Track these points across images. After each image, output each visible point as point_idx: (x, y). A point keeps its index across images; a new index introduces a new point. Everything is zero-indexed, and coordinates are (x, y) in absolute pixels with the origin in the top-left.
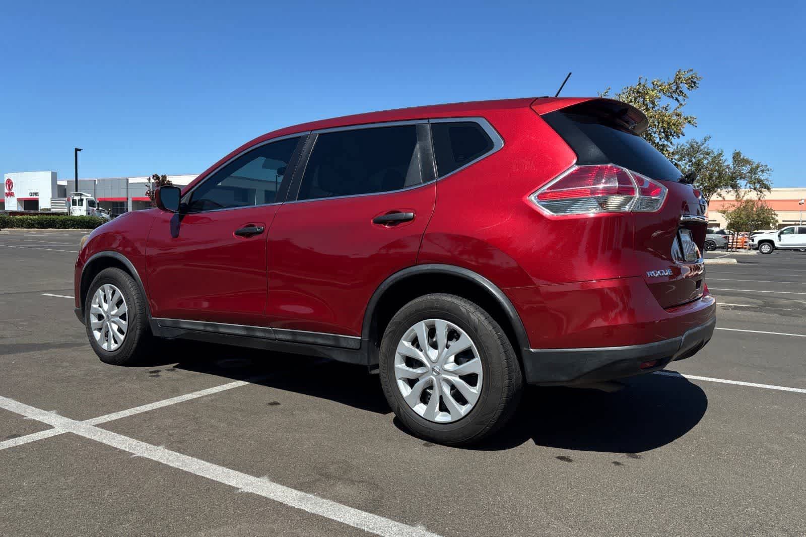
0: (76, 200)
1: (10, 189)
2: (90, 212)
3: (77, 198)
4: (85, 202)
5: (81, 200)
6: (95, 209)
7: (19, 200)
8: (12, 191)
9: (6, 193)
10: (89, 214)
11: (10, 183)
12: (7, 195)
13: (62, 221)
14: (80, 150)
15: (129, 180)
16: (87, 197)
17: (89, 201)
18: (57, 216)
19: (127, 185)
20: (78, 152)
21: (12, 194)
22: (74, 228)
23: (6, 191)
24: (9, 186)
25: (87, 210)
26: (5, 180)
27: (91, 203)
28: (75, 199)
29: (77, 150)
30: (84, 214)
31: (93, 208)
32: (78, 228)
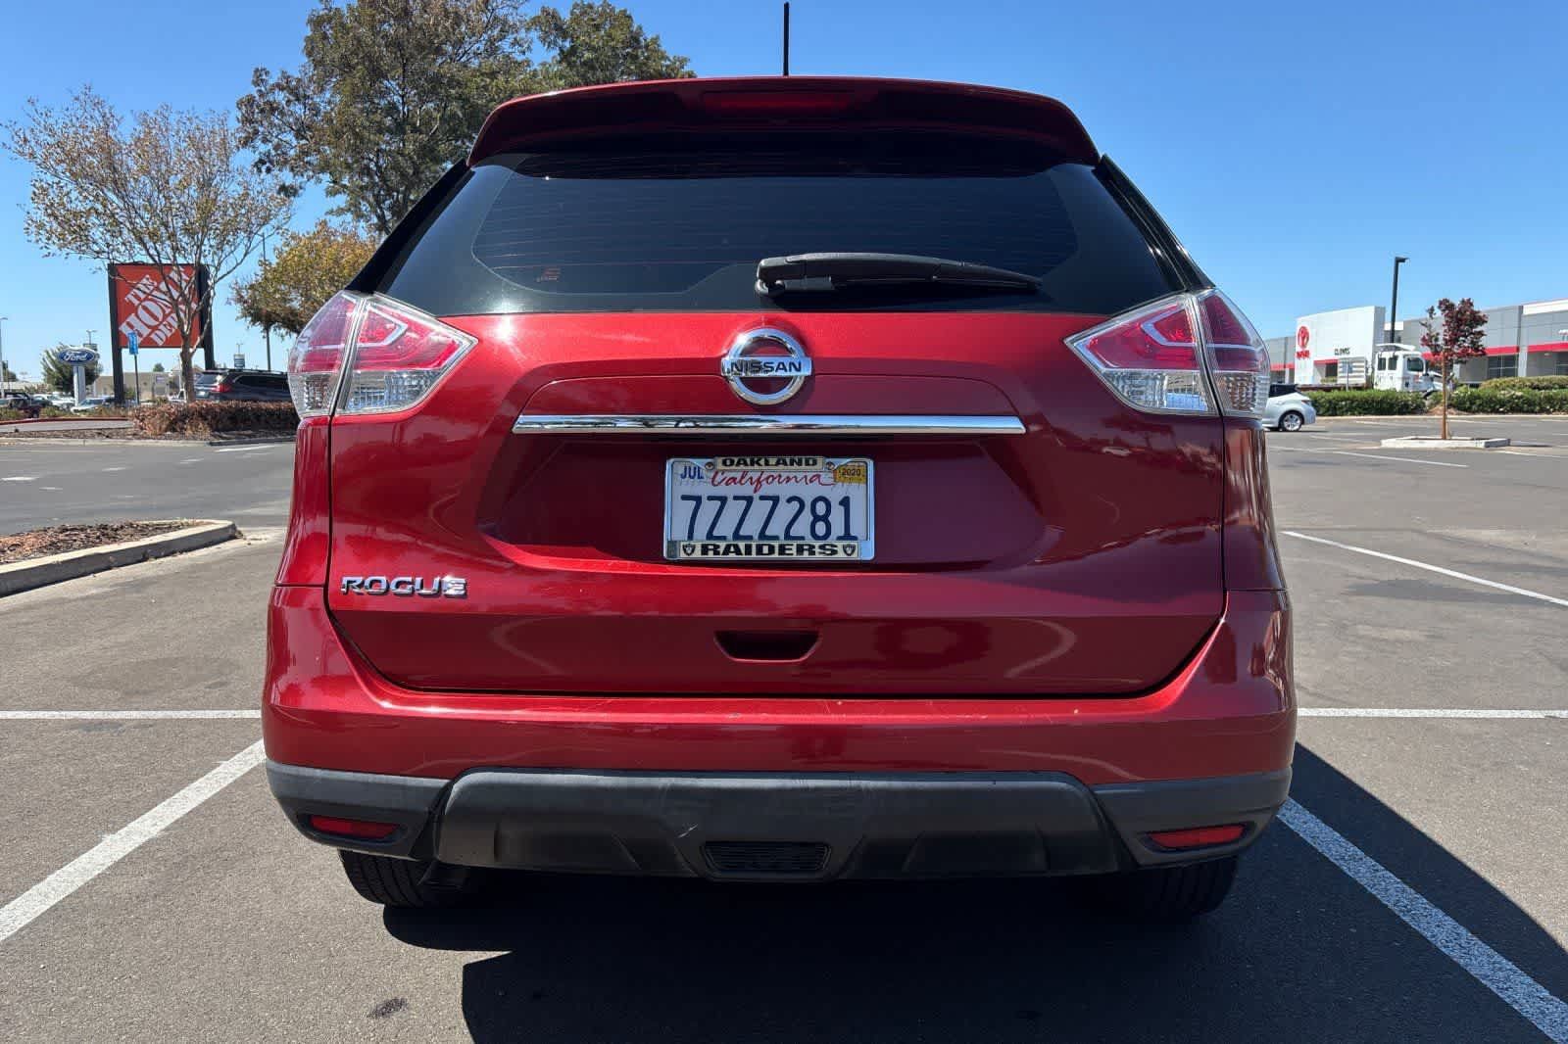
0: (1385, 359)
1: (1304, 345)
2: (1411, 381)
3: (1387, 355)
4: (1400, 363)
5: (1394, 359)
6: (1420, 374)
7: (1317, 364)
8: (1307, 349)
9: (1298, 353)
10: (1407, 385)
11: (1304, 334)
12: (1300, 355)
13: (1330, 402)
14: (1403, 260)
15: (1524, 310)
16: (1406, 353)
17: (1409, 360)
18: (1324, 393)
19: (1520, 320)
20: (1400, 264)
21: (1305, 354)
22: (1354, 415)
23: (1298, 349)
24: (1303, 338)
25: (1404, 378)
26: (1298, 329)
27: (1414, 364)
28: (1383, 357)
29: (1399, 260)
30: (1398, 386)
31: (1415, 373)
32: (1360, 414)
